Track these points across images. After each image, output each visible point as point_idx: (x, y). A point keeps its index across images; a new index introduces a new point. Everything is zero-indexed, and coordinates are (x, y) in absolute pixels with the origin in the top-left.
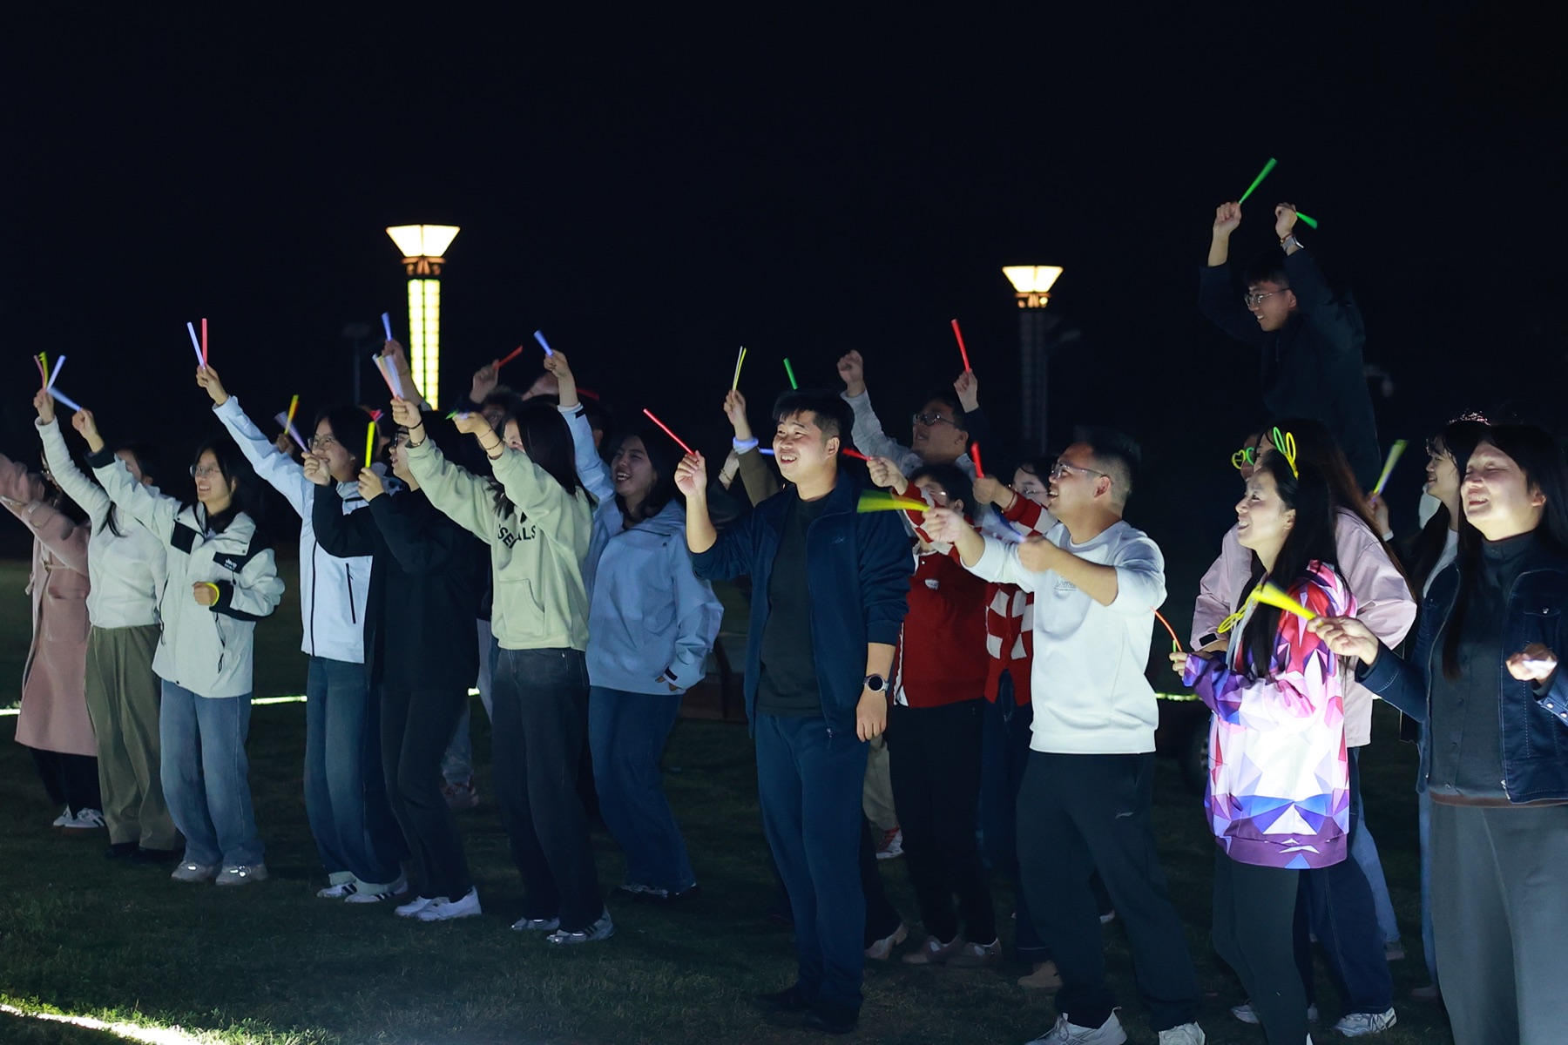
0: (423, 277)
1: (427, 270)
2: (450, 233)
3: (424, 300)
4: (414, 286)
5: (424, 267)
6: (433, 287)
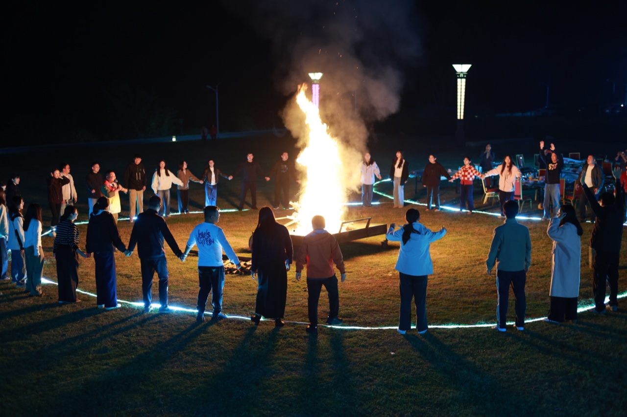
0: (461, 78)
1: (463, 76)
2: (469, 66)
3: (461, 84)
4: (459, 80)
5: (462, 75)
6: (464, 80)
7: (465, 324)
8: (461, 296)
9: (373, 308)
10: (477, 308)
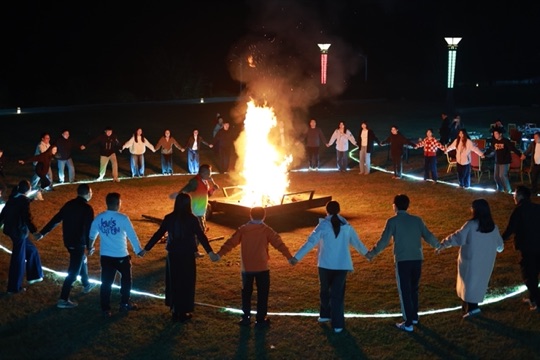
5: (452, 48)
7: (363, 313)
8: (376, 278)
9: (281, 289)
10: (385, 293)
